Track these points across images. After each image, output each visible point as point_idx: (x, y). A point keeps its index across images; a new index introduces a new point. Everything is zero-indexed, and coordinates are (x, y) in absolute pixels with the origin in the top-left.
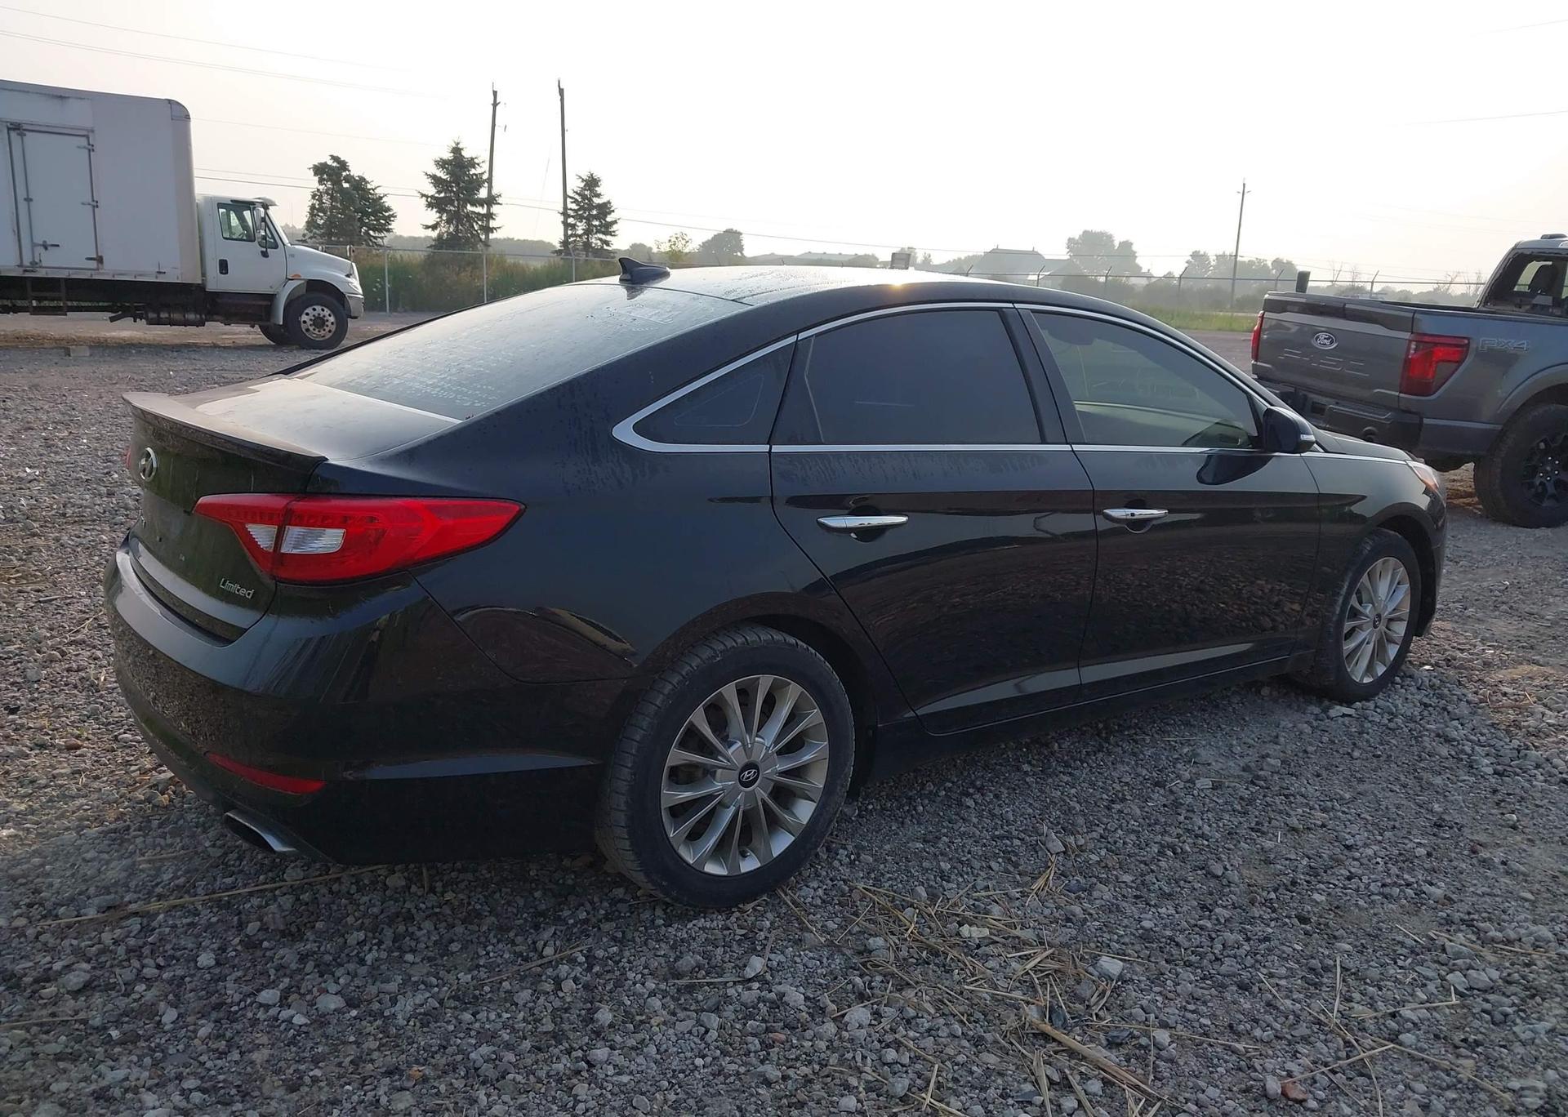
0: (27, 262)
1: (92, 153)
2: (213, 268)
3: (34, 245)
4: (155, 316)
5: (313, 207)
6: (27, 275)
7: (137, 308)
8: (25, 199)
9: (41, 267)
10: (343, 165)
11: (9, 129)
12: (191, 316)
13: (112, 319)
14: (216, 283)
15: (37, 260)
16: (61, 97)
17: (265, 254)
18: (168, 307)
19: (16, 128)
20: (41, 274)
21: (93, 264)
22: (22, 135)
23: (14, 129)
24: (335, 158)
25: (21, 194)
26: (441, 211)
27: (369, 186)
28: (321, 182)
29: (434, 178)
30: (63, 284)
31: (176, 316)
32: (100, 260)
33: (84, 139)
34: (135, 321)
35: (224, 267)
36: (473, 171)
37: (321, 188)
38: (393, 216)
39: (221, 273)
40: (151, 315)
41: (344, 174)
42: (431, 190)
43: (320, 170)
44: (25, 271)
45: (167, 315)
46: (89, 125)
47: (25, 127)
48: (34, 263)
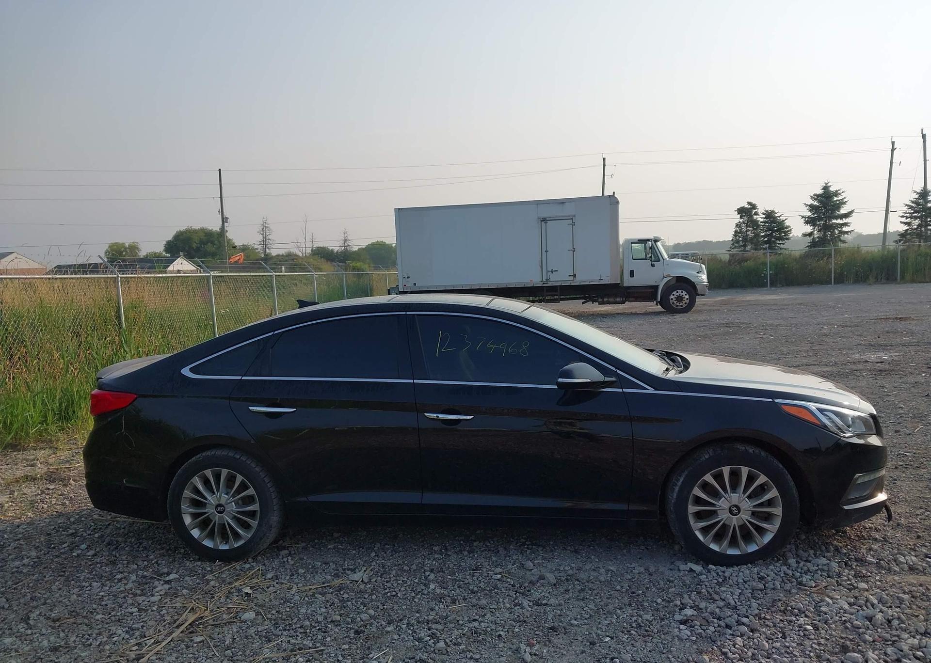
0: (544, 280)
1: (574, 226)
2: (627, 274)
3: (548, 271)
4: (601, 300)
5: (736, 232)
6: (544, 285)
7: (594, 297)
8: (545, 251)
9: (550, 281)
10: (754, 206)
11: (541, 221)
12: (618, 299)
13: (583, 303)
14: (628, 282)
15: (548, 278)
16: (563, 203)
17: (653, 265)
18: (608, 296)
19: (544, 220)
20: (550, 284)
21: (572, 278)
22: (546, 223)
23: (543, 221)
24: (749, 203)
25: (544, 250)
26: (814, 225)
27: (776, 215)
28: (741, 217)
29: (811, 206)
30: (559, 288)
31: (611, 300)
32: (575, 276)
33: (571, 220)
34: (593, 303)
35: (632, 273)
36: (835, 199)
37: (741, 220)
38: (791, 230)
39: (631, 277)
40: (600, 300)
41: (754, 211)
42: (808, 214)
43: (741, 211)
44: (543, 283)
45: (607, 300)
46: (573, 214)
47: (547, 219)
48: (547, 280)
